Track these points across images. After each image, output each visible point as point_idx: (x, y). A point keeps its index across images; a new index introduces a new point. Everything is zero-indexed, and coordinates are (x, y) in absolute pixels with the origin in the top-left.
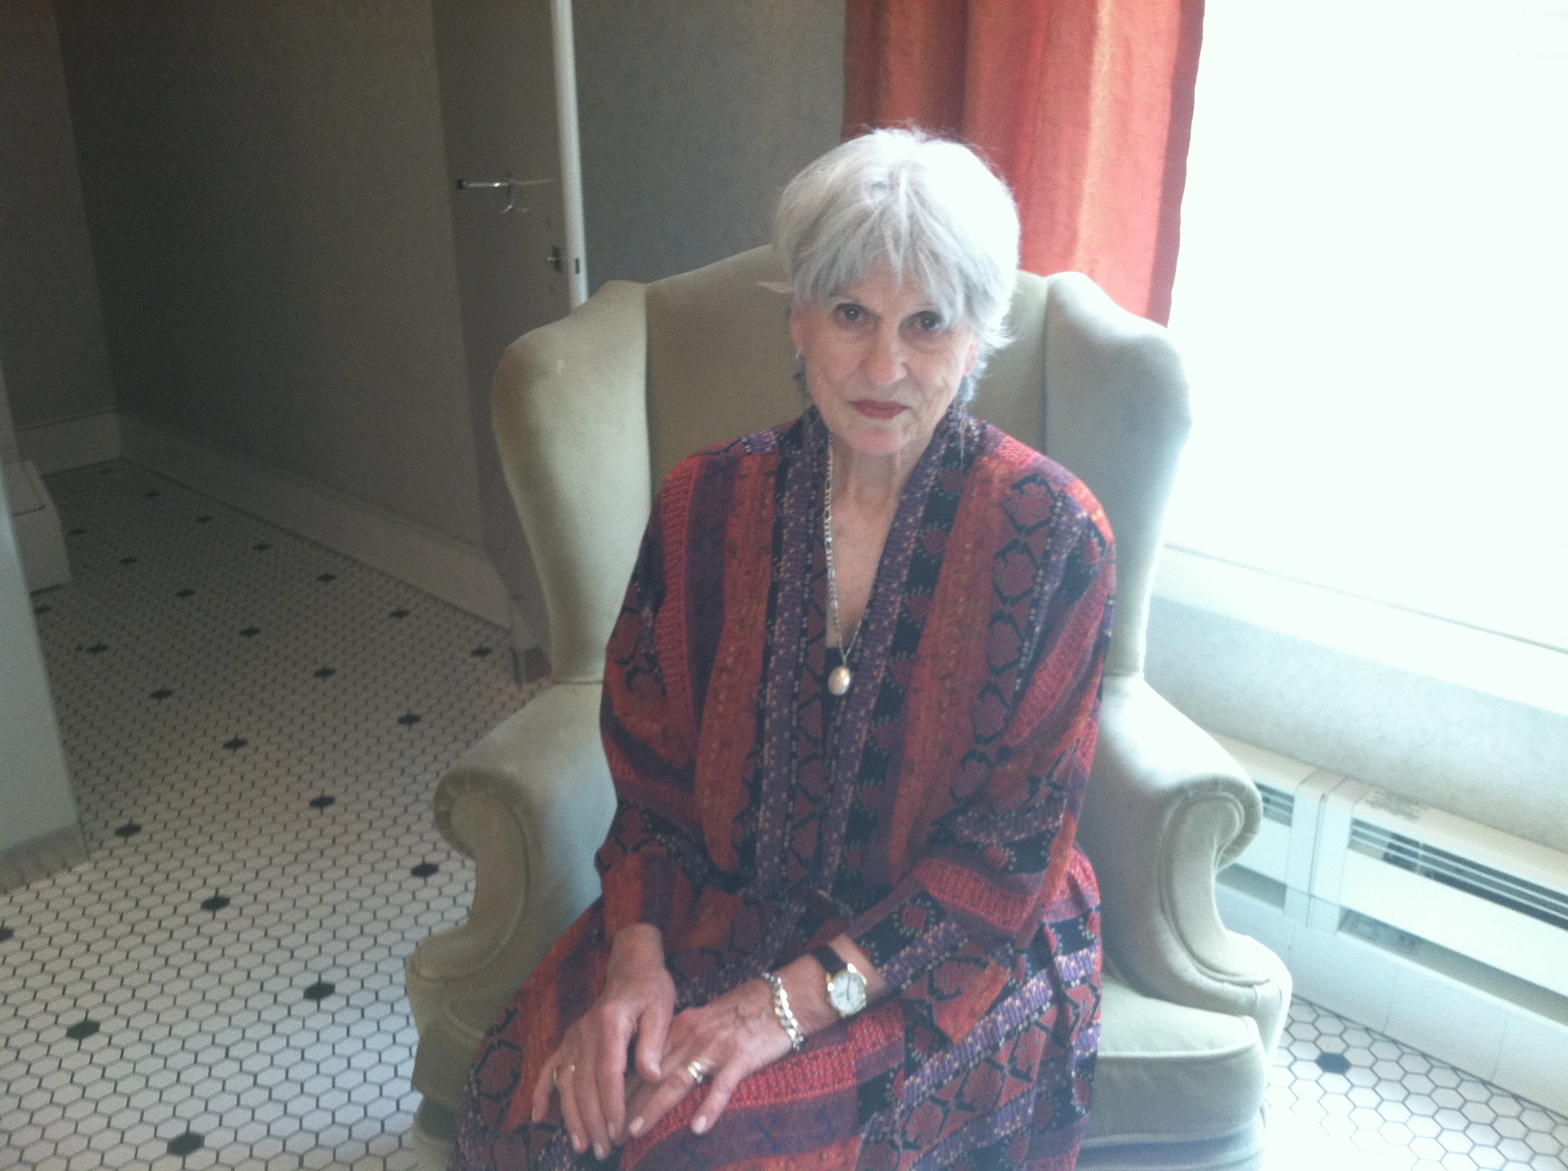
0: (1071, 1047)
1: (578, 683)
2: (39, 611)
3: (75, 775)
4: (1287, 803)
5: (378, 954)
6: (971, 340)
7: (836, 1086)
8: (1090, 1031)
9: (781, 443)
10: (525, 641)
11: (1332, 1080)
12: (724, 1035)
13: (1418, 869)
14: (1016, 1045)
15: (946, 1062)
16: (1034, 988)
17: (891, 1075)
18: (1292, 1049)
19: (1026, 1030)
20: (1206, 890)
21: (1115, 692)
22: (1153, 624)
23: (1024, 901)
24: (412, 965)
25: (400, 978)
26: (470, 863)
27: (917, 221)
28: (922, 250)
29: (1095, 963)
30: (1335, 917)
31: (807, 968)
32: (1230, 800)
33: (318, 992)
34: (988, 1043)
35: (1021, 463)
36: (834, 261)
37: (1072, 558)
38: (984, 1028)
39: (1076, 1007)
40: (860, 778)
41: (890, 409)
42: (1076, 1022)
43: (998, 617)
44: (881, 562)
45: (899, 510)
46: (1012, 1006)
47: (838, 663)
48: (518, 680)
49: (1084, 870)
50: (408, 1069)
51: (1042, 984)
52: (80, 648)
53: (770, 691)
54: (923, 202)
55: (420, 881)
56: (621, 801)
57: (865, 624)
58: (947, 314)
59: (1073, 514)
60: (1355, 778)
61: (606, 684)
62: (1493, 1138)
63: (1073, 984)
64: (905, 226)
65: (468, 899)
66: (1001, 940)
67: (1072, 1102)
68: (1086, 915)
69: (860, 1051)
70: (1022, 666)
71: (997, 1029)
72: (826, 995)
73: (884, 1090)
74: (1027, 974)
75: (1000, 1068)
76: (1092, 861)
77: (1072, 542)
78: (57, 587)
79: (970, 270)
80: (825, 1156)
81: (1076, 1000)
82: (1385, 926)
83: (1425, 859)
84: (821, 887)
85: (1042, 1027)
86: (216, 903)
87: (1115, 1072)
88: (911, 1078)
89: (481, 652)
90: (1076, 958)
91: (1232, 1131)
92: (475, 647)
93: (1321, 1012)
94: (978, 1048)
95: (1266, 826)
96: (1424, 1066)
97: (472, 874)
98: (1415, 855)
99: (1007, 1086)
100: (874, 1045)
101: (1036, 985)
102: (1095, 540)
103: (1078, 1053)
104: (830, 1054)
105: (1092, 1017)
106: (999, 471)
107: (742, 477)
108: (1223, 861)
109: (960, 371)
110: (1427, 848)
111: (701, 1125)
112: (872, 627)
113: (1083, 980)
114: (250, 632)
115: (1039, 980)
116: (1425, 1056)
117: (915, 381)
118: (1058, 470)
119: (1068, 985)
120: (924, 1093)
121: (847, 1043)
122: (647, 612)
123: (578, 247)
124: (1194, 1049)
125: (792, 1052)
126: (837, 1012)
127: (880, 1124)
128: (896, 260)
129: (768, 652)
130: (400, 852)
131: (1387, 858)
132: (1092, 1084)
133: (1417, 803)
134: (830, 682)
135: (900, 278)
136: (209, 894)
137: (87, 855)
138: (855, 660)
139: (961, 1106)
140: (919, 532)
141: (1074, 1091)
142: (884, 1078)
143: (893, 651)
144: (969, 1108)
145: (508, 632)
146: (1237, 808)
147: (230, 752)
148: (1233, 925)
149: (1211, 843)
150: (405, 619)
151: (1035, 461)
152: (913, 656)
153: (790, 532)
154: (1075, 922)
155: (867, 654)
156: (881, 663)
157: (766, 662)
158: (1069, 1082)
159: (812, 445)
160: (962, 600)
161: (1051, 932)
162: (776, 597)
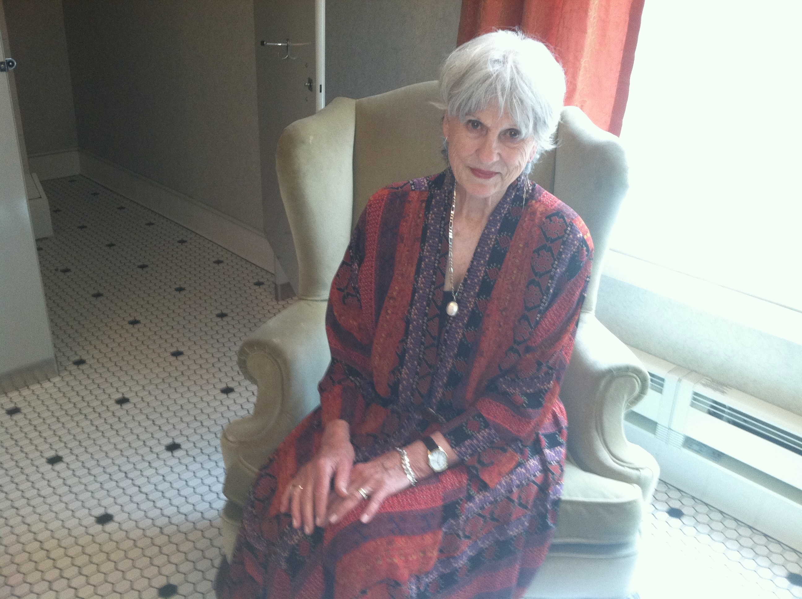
0: (549, 494)
1: (312, 300)
2: (39, 249)
4: (662, 382)
6: (534, 144)
7: (432, 504)
8: (558, 486)
9: (430, 186)
10: (282, 279)
11: (675, 521)
12: (377, 476)
13: (724, 419)
14: (522, 491)
15: (486, 497)
17: (459, 501)
18: (655, 505)
19: (527, 484)
20: (620, 423)
22: (601, 289)
23: (529, 423)
24: (224, 437)
26: (254, 388)
27: (515, 82)
28: (515, 98)
29: (563, 455)
30: (681, 440)
31: (419, 447)
32: (635, 378)
33: (173, 447)
34: (508, 489)
35: (552, 206)
36: (470, 98)
37: (573, 257)
38: (506, 482)
40: (457, 356)
41: (489, 175)
43: (532, 282)
44: (476, 250)
45: (487, 224)
46: (520, 472)
47: (452, 300)
48: (277, 299)
51: (536, 462)
52: (57, 270)
54: (518, 72)
55: (224, 396)
56: (333, 359)
58: (524, 131)
59: (576, 235)
60: (696, 372)
61: (330, 301)
62: (753, 555)
63: (552, 463)
64: (508, 84)
65: (254, 399)
66: (515, 440)
67: (547, 521)
68: (560, 430)
69: (445, 487)
70: (541, 308)
71: (513, 483)
72: (427, 461)
73: (456, 508)
74: (528, 457)
75: (513, 501)
76: (564, 405)
77: (573, 249)
78: (46, 238)
79: (538, 110)
80: (425, 538)
81: (553, 471)
82: (706, 446)
83: (729, 414)
84: (430, 407)
85: (535, 483)
86: (122, 401)
87: (569, 507)
88: (469, 503)
89: (259, 284)
90: (554, 451)
92: (256, 281)
93: (671, 488)
94: (503, 491)
95: (650, 393)
96: (720, 517)
98: (723, 412)
99: (516, 511)
100: (452, 485)
101: (533, 463)
102: (585, 248)
103: (552, 497)
104: (429, 488)
105: (559, 480)
106: (540, 208)
107: (409, 202)
108: (628, 408)
109: (527, 158)
110: (730, 409)
111: (365, 518)
112: (469, 282)
113: (557, 461)
114: (143, 267)
115: (534, 460)
116: (721, 512)
117: (504, 162)
118: (570, 211)
119: (550, 463)
120: (474, 511)
121: (438, 484)
122: (356, 266)
123: (321, 79)
125: (411, 486)
126: (432, 469)
127: (453, 525)
128: (502, 101)
129: (414, 291)
130: (215, 381)
131: (710, 413)
133: (726, 386)
134: (448, 308)
135: (502, 110)
136: (119, 396)
137: (58, 374)
138: (460, 298)
139: (493, 519)
140: (497, 236)
141: (548, 515)
142: (456, 502)
143: (478, 295)
144: (497, 520)
145: (273, 275)
146: (638, 381)
147: (131, 326)
148: (632, 440)
149: (623, 398)
150: (221, 265)
151: (559, 205)
152: (488, 298)
153: (431, 232)
154: (554, 434)
155: (465, 294)
156: (472, 300)
157: (413, 296)
158: (547, 510)
159: (446, 189)
160: (515, 272)
161: (542, 438)
162: (421, 264)
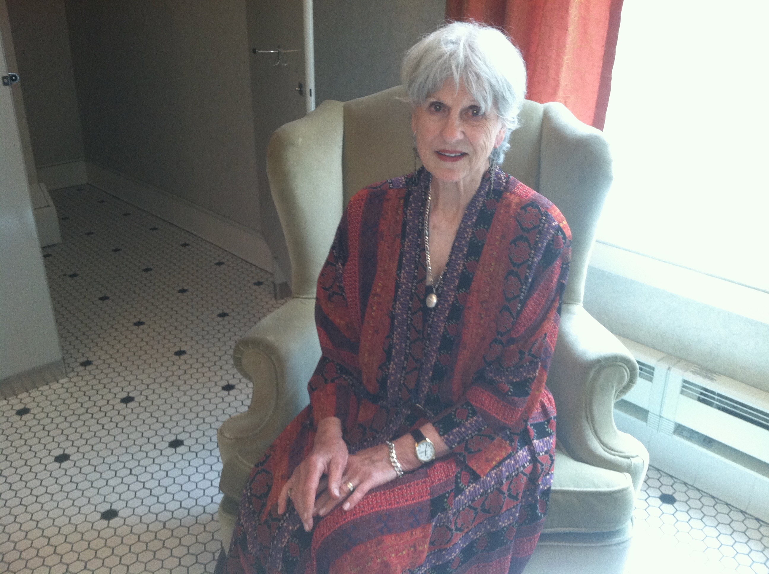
0: (539, 485)
1: (305, 298)
2: (46, 256)
3: (61, 336)
4: (651, 371)
5: (205, 427)
7: (420, 500)
8: (548, 477)
9: (407, 183)
10: (279, 279)
11: (667, 508)
12: (364, 469)
13: (714, 405)
14: (511, 482)
15: (477, 489)
16: (521, 455)
17: (447, 495)
18: (647, 491)
19: (516, 475)
20: (610, 412)
21: (568, 312)
22: (588, 280)
23: (515, 410)
24: (221, 432)
25: (215, 439)
26: (251, 385)
27: (468, 57)
28: (470, 72)
29: (552, 444)
30: (672, 427)
32: (623, 367)
33: (176, 444)
34: (498, 481)
35: (526, 197)
36: (427, 79)
37: (548, 244)
38: (496, 474)
39: (542, 465)
40: (440, 350)
42: (541, 473)
43: (511, 273)
44: (454, 244)
45: (464, 218)
46: (509, 463)
47: (431, 292)
48: (276, 298)
49: (549, 399)
50: (217, 483)
51: (525, 453)
52: (65, 275)
53: (398, 306)
54: (473, 50)
55: (226, 393)
57: (445, 274)
59: (551, 223)
60: (685, 360)
61: (317, 299)
62: (745, 539)
63: (541, 454)
65: (248, 402)
67: (537, 511)
68: (549, 420)
69: (433, 482)
70: (521, 298)
71: (503, 475)
72: (415, 452)
73: (444, 502)
74: (518, 448)
75: (503, 493)
76: (553, 396)
77: (549, 237)
78: (54, 245)
80: (414, 533)
81: (542, 462)
82: (696, 432)
83: (718, 400)
84: (417, 403)
85: (525, 475)
86: (127, 400)
87: (560, 497)
88: (459, 496)
89: (259, 284)
90: (543, 441)
91: (617, 529)
92: (255, 281)
93: (663, 474)
94: (493, 483)
95: (640, 382)
96: (713, 502)
97: (251, 390)
99: (506, 501)
100: (439, 480)
101: (522, 454)
102: (561, 236)
103: (541, 487)
104: (417, 484)
105: (549, 470)
106: (515, 200)
107: (388, 200)
108: (618, 396)
110: (719, 395)
111: (347, 507)
112: (448, 276)
113: (546, 452)
114: (147, 270)
115: (523, 451)
116: (713, 497)
117: (469, 141)
118: (545, 200)
119: (539, 455)
120: (466, 504)
121: (427, 479)
122: (340, 265)
123: (311, 83)
124: (600, 487)
125: (397, 478)
126: (420, 462)
127: (442, 518)
128: (457, 76)
129: (397, 286)
130: (216, 378)
131: (699, 400)
132: (548, 503)
133: (715, 374)
134: (427, 301)
136: (124, 395)
137: (66, 375)
138: (439, 292)
139: (483, 510)
140: (474, 229)
141: (538, 506)
142: (443, 496)
143: (458, 288)
144: (488, 511)
145: (272, 274)
146: (626, 371)
147: (137, 327)
148: (621, 428)
149: (613, 387)
150: (222, 266)
151: (533, 195)
152: (468, 291)
153: (410, 228)
154: (543, 424)
155: (445, 289)
156: (452, 294)
157: (396, 291)
158: (536, 501)
159: (422, 184)
160: (493, 264)
161: (531, 429)
162: (402, 260)
